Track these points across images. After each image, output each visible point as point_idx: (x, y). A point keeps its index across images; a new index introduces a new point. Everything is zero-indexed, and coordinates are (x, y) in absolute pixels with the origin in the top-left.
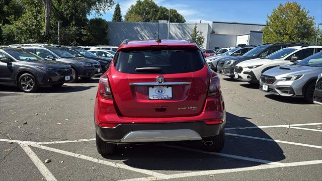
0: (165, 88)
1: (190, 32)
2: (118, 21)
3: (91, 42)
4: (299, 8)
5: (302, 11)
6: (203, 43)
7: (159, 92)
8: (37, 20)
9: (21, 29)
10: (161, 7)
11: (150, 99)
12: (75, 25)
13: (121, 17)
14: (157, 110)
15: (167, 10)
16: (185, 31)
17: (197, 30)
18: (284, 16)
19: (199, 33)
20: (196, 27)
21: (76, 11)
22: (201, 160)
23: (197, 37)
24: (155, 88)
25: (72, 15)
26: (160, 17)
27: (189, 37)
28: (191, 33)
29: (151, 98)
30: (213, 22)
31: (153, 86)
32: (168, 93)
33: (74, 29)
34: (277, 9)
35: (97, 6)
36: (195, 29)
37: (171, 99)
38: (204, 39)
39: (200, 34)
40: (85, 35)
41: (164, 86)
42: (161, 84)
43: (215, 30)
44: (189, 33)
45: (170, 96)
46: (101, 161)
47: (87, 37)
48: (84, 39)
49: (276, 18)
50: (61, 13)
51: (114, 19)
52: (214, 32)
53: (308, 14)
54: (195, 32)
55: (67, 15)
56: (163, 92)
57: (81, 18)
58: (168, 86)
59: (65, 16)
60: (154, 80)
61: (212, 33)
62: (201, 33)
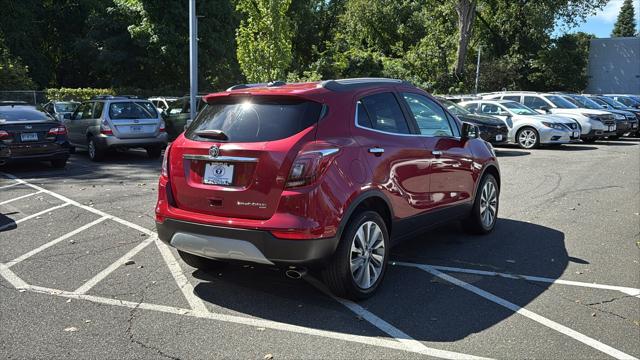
0: (225, 166)
2: (625, 35)
3: (547, 83)
7: (217, 172)
8: (440, 48)
9: (412, 65)
12: (518, 52)
13: (634, 25)
14: (214, 202)
21: (524, 24)
24: (214, 166)
25: (516, 31)
29: (206, 181)
31: (210, 162)
32: (228, 175)
33: (515, 60)
35: (570, 8)
37: (230, 185)
40: (537, 70)
45: (230, 180)
47: (538, 74)
48: (532, 78)
50: (495, 30)
51: (617, 32)
55: (505, 33)
56: (223, 173)
57: (532, 35)
58: (229, 163)
59: (502, 34)
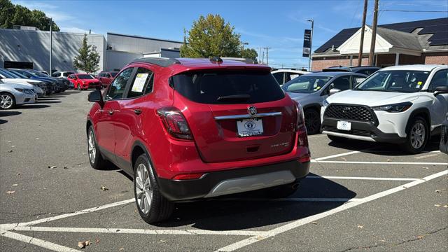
0: (255, 121)
1: (76, 46)
4: (223, 23)
5: (226, 26)
6: (98, 62)
7: (248, 126)
10: (18, 6)
11: (240, 137)
14: (249, 150)
15: (29, 11)
16: (69, 44)
17: (88, 44)
18: (207, 31)
19: (91, 48)
20: (85, 40)
22: (281, 209)
23: (89, 53)
24: (244, 122)
26: (17, 21)
27: (75, 53)
28: (78, 48)
29: (242, 135)
30: (108, 34)
31: (241, 120)
32: (259, 127)
34: (197, 23)
36: (85, 43)
37: (263, 134)
38: (99, 57)
39: (93, 50)
41: (253, 118)
42: (254, 116)
43: (112, 45)
44: (75, 48)
45: (262, 131)
46: (149, 232)
49: (197, 34)
52: (111, 48)
53: (234, 31)
54: (86, 47)
56: (254, 126)
58: (258, 119)
60: (245, 111)
61: (108, 48)
62: (94, 48)
